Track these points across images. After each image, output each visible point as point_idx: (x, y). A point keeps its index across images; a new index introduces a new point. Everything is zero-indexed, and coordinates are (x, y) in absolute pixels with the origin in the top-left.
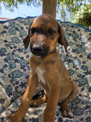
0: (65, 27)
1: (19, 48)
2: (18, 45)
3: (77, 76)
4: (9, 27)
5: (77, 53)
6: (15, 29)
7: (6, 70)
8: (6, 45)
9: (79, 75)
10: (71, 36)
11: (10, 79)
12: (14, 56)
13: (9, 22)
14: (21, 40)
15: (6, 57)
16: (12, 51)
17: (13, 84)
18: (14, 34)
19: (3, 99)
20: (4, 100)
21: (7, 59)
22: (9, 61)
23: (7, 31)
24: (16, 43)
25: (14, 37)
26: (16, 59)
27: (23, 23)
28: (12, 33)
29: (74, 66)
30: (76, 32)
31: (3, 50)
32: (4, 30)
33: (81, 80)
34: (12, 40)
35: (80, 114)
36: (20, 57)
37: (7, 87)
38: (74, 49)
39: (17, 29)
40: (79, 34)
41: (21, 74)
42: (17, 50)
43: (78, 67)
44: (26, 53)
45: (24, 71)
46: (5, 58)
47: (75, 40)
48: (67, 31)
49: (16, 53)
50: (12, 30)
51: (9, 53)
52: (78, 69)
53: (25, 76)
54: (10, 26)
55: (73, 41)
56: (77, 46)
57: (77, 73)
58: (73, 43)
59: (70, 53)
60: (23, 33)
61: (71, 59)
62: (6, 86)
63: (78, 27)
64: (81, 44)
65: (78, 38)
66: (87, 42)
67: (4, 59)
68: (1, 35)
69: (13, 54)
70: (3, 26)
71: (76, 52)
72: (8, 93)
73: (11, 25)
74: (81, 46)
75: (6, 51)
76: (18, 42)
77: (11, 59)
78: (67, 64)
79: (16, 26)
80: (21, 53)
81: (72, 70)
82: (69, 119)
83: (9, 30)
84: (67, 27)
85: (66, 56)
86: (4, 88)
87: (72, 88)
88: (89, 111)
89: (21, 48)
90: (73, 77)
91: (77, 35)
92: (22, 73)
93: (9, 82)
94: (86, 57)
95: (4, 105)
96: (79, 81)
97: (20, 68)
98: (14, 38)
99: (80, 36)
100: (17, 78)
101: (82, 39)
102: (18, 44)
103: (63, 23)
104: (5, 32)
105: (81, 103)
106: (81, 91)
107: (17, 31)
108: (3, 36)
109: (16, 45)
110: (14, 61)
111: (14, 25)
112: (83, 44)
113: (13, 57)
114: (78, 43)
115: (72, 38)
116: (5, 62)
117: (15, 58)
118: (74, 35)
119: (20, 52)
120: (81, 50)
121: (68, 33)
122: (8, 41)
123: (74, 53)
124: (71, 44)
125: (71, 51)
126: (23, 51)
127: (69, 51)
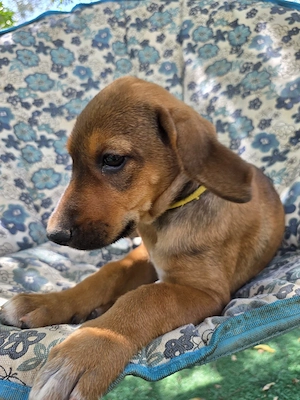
0: (205, 12)
1: (51, 104)
2: (49, 96)
4: (14, 46)
5: (244, 97)
6: (34, 49)
7: (9, 167)
8: (11, 100)
10: (224, 39)
11: (19, 191)
12: (35, 128)
13: (18, 30)
14: (58, 80)
15: (11, 132)
16: (29, 113)
18: (33, 65)
21: (16, 139)
22: (22, 145)
23: (11, 57)
24: (40, 89)
25: (32, 73)
26: (43, 137)
27: (61, 26)
28: (25, 61)
29: (234, 145)
30: (240, 22)
31: (3, 114)
32: (2, 56)
34: (28, 84)
36: (56, 131)
37: (6, 209)
38: (235, 84)
40: (252, 28)
41: (57, 177)
42: (45, 110)
43: (244, 143)
44: (73, 118)
45: (66, 169)
47: (237, 51)
48: (212, 26)
49: (43, 121)
50: (25, 53)
51: (20, 122)
52: (244, 149)
54: (20, 42)
55: (232, 58)
58: (231, 63)
59: (218, 101)
60: (61, 57)
61: (224, 120)
62: (3, 206)
64: (255, 61)
65: (247, 41)
66: (280, 49)
67: (3, 140)
69: (32, 122)
71: (239, 93)
72: (12, 225)
73: (24, 38)
74: (259, 65)
75: (10, 116)
76: (46, 85)
77: (28, 137)
79: (38, 40)
80: (58, 119)
83: (18, 56)
84: (211, 11)
85: (205, 113)
89: (58, 105)
91: (245, 31)
92: (60, 175)
93: (17, 198)
94: (274, 102)
97: (54, 162)
98: (34, 75)
99: (254, 34)
100: (45, 191)
101: (261, 42)
102: (48, 93)
103: (198, 2)
104: (5, 62)
107: (41, 55)
108: (2, 74)
109: (40, 95)
110: (36, 141)
111: (30, 38)
112: (264, 58)
113: (31, 132)
114: (245, 61)
115: (229, 48)
116: (8, 146)
117: (39, 134)
118: (234, 34)
119: (53, 115)
120: (256, 81)
121: (215, 30)
122: (16, 86)
123: (235, 98)
124: (223, 69)
125: (224, 93)
126: (65, 111)
127: (217, 95)
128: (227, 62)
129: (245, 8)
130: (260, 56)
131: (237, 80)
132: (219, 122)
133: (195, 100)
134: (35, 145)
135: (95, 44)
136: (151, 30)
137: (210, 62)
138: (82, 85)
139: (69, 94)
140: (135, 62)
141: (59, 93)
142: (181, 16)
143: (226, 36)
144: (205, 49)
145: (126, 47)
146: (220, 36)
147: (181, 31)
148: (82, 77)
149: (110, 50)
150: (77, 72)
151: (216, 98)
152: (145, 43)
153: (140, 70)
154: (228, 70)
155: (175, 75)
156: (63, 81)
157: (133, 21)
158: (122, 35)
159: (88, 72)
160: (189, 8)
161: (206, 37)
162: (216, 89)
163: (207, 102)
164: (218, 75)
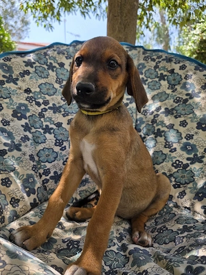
0: (154, 60)
1: (54, 104)
2: (53, 99)
3: (173, 165)
4: (34, 63)
5: (176, 117)
6: (46, 67)
7: (26, 146)
8: (29, 99)
10: (164, 80)
11: (32, 163)
12: (42, 119)
13: (37, 52)
14: (59, 88)
15: (27, 121)
16: (39, 109)
17: (38, 174)
18: (44, 78)
19: (16, 198)
20: (19, 200)
21: (30, 126)
22: (33, 130)
23: (32, 70)
24: (47, 94)
25: (44, 82)
26: (47, 126)
27: (64, 54)
28: (41, 74)
29: (168, 145)
30: (175, 71)
31: (23, 108)
32: (26, 69)
33: (180, 174)
34: (41, 89)
35: (167, 241)
36: (56, 122)
37: (25, 177)
38: (170, 108)
39: (51, 67)
40: (183, 76)
41: (55, 155)
42: (50, 108)
43: (175, 146)
44: (68, 115)
45: (61, 149)
46: (26, 123)
47: (172, 88)
48: (157, 70)
49: (48, 115)
50: (40, 69)
51: (33, 114)
52: (175, 149)
53: (63, 159)
54: (38, 61)
55: (169, 91)
56: (177, 101)
57: (171, 158)
58: (168, 95)
59: (159, 117)
60: (62, 74)
61: (162, 129)
62: (23, 175)
63: (181, 59)
64: (185, 97)
65: (179, 84)
66: (200, 92)
67: (22, 126)
68: (20, 79)
69: (41, 115)
70: (24, 62)
71: (173, 114)
72: (27, 189)
73: (40, 59)
74: (186, 101)
75: (28, 111)
76: (52, 92)
77: (38, 125)
78: (153, 139)
79: (49, 61)
80: (57, 115)
81: (161, 151)
82: (142, 248)
83: (36, 70)
84: (157, 60)
85: (150, 123)
86: (20, 179)
87: (158, 188)
88: (186, 236)
89: (57, 105)
90: (163, 167)
91: (178, 77)
92: (57, 153)
94: (195, 125)
95: (18, 209)
96: (175, 175)
97: (53, 144)
98: (45, 84)
99: (184, 81)
100: (47, 164)
101: (188, 86)
102: (52, 97)
103: (149, 52)
104: (27, 73)
105: (173, 222)
106: (178, 197)
107: (50, 71)
108: (24, 81)
109: (48, 98)
110: (43, 129)
111: (45, 59)
112: (191, 96)
113: (40, 122)
114: (178, 96)
115: (167, 85)
116: (25, 131)
117: (45, 124)
118: (171, 78)
119: (54, 112)
120: (184, 110)
121: (159, 73)
122: (33, 90)
123: (169, 117)
124: (163, 98)
125: (163, 113)
126: (62, 110)
127: (159, 113)
128: (165, 93)
129: (179, 63)
130: (187, 95)
131: (171, 106)
132: (159, 129)
133: (144, 115)
134: (42, 131)
137: (155, 93)
141: (59, 98)
143: (166, 78)
144: (152, 84)
146: (162, 77)
151: (158, 115)
154: (166, 99)
160: (144, 56)
161: (153, 76)
162: (158, 109)
163: (152, 117)
164: (160, 101)
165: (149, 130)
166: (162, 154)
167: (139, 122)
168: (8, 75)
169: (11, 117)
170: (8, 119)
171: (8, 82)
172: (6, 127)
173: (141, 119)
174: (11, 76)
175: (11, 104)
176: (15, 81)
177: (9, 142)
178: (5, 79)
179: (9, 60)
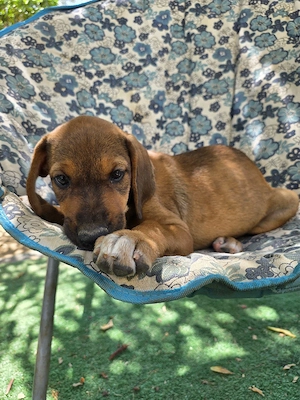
0: (265, 2)
1: (111, 76)
2: (110, 69)
3: (288, 157)
4: (84, 20)
5: (298, 84)
6: (100, 25)
8: (77, 69)
9: (296, 151)
10: (282, 30)
12: (95, 96)
13: (87, 6)
14: (119, 54)
15: (74, 98)
16: (91, 83)
18: (98, 40)
21: (78, 104)
22: (83, 111)
23: (80, 30)
24: (102, 62)
25: (97, 46)
26: (101, 105)
27: (126, 6)
28: (93, 35)
29: (282, 128)
31: (69, 81)
32: (72, 28)
33: (298, 169)
34: (93, 56)
36: (114, 100)
38: (289, 72)
39: (107, 25)
42: (105, 80)
43: (293, 127)
44: (131, 89)
46: (73, 101)
47: (294, 42)
48: (271, 16)
49: (103, 91)
50: (92, 28)
51: (82, 89)
52: (293, 133)
54: (89, 17)
55: (289, 47)
57: (287, 147)
58: (288, 52)
59: (271, 88)
60: (123, 34)
61: (274, 105)
67: (68, 104)
68: (65, 42)
69: (94, 90)
70: (70, 19)
71: (293, 80)
73: (92, 14)
75: (76, 84)
76: (108, 59)
78: (259, 122)
79: (105, 16)
80: (116, 89)
81: (272, 139)
83: (86, 29)
84: (271, 1)
85: (256, 99)
89: (117, 77)
90: (273, 162)
98: (98, 49)
102: (109, 66)
104: (74, 34)
107: (106, 31)
108: (70, 45)
109: (102, 67)
110: (95, 108)
111: (98, 14)
113: (92, 100)
115: (287, 39)
116: (71, 110)
117: (98, 102)
118: (293, 25)
119: (112, 86)
121: (274, 20)
122: (82, 57)
123: (287, 85)
125: (277, 80)
126: (123, 83)
127: (270, 82)
128: (283, 51)
131: (292, 68)
132: (269, 107)
133: (247, 87)
134: (94, 112)
135: (155, 24)
136: (209, 17)
137: (266, 51)
138: (141, 61)
139: (128, 68)
140: (191, 45)
141: (119, 66)
142: (241, 5)
143: (285, 26)
144: (262, 38)
145: (183, 31)
146: (279, 26)
147: (239, 19)
148: (141, 54)
149: (169, 32)
150: (137, 48)
151: (268, 85)
152: (203, 28)
153: (195, 54)
154: (284, 59)
155: (229, 61)
156: (124, 56)
157: (193, 6)
158: (181, 19)
159: (147, 48)
161: (264, 27)
162: (270, 76)
163: (259, 89)
164: (273, 63)
165: (253, 109)
166: (273, 142)
167: (237, 100)
168: (48, 37)
169: (53, 92)
170: (48, 93)
171: (48, 46)
172: (46, 103)
173: (241, 94)
174: (52, 39)
175: (53, 75)
176: (58, 46)
177: (49, 120)
178: (45, 43)
179: (51, 18)
